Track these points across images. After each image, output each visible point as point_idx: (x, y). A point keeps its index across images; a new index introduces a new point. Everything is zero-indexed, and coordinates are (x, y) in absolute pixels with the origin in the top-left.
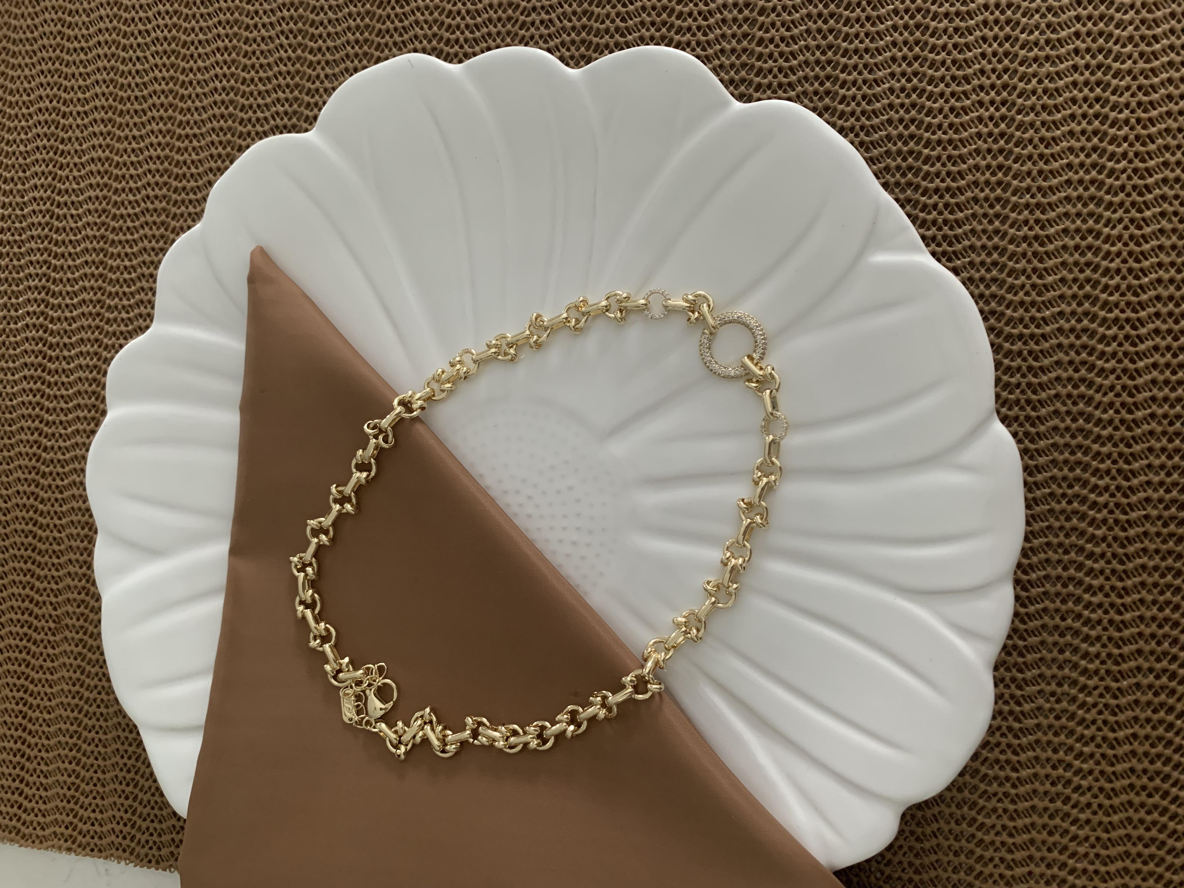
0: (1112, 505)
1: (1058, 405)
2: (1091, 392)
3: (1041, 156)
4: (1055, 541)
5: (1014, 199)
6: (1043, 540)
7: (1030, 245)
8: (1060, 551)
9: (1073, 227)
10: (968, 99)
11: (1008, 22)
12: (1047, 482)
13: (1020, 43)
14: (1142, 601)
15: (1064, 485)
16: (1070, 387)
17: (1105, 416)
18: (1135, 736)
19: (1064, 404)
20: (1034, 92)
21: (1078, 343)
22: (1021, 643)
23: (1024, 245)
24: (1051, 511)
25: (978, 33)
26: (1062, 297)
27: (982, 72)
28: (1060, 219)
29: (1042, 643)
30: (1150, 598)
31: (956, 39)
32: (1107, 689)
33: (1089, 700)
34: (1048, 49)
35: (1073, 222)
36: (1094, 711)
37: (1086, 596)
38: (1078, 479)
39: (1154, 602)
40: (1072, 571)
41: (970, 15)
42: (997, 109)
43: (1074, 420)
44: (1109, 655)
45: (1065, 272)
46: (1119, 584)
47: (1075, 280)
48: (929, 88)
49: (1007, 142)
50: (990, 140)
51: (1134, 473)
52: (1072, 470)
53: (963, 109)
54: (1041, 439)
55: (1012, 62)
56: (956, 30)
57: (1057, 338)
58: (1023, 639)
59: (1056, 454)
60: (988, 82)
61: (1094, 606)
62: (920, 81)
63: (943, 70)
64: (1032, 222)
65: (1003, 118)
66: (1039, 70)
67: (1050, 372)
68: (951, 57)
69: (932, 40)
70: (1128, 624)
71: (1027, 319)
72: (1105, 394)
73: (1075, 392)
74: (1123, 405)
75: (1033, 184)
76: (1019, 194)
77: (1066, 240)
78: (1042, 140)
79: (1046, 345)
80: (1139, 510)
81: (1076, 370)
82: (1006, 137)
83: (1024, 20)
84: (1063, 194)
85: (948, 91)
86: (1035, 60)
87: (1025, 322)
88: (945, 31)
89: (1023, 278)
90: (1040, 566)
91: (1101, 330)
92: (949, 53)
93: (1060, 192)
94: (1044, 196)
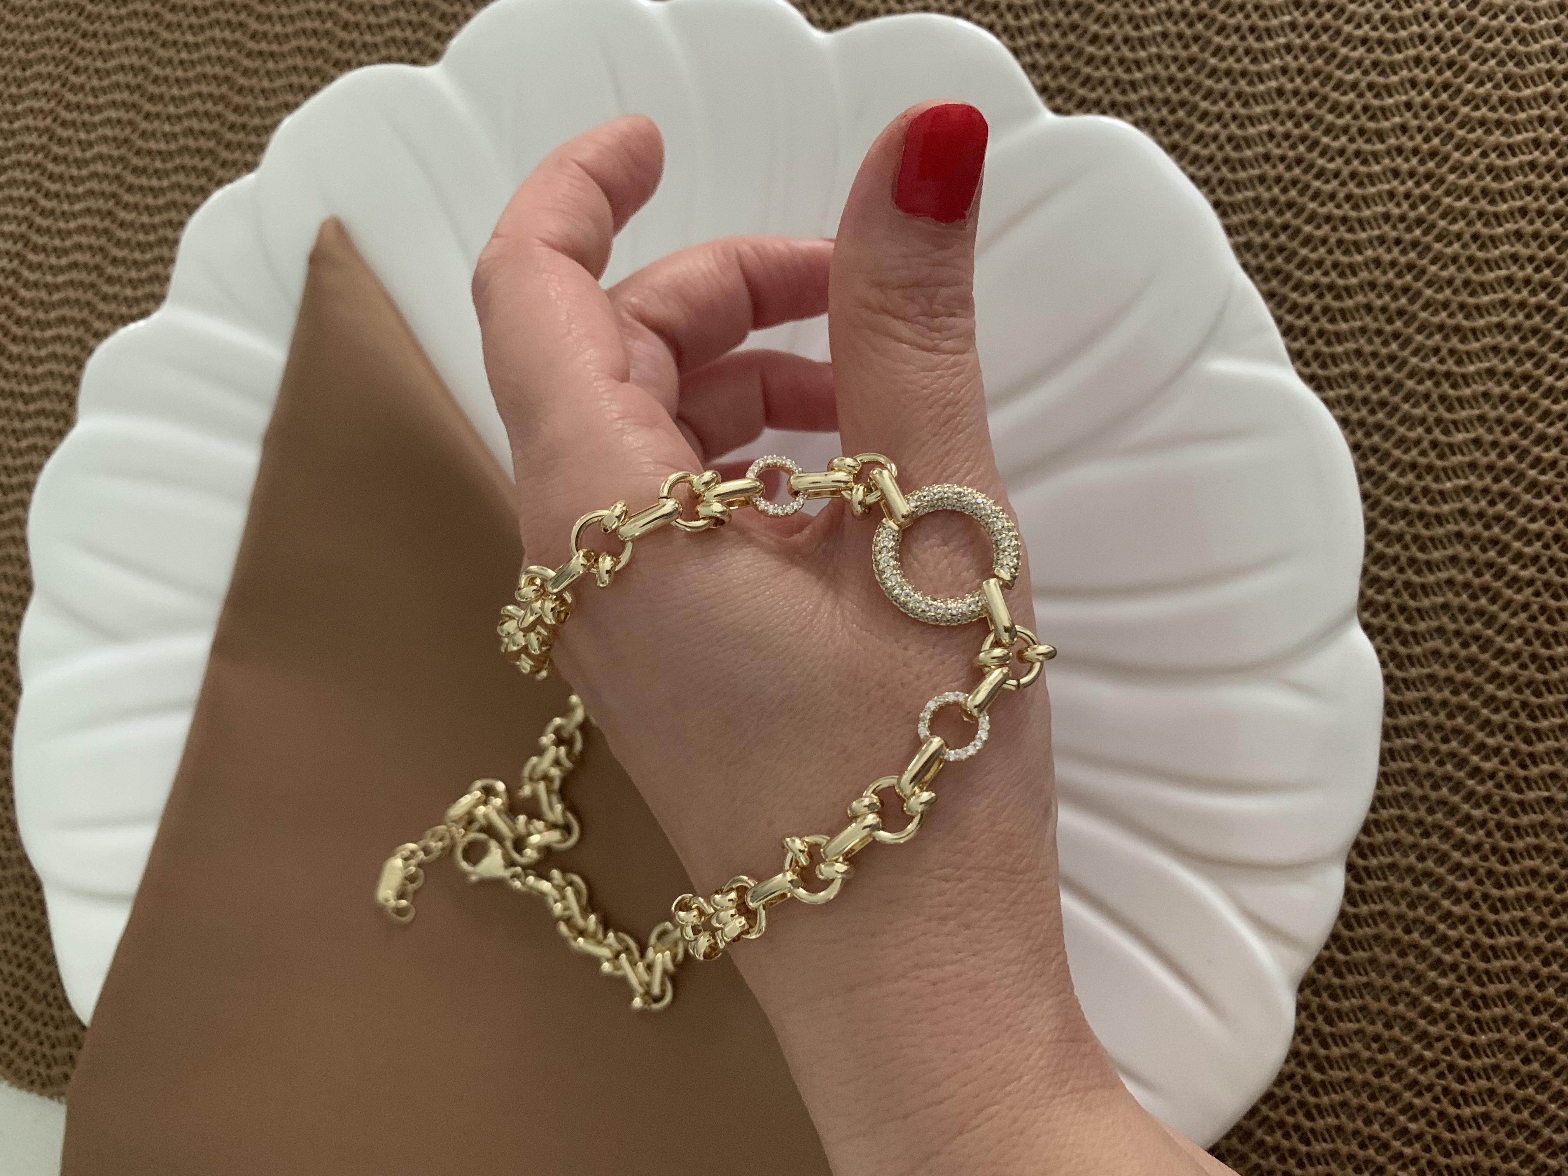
0: (1501, 775)
1: (1445, 619)
2: (1494, 608)
3: (1471, 260)
4: (1412, 815)
5: (1424, 315)
6: (1395, 812)
7: (1437, 384)
8: (1417, 831)
9: (1502, 368)
10: (1378, 163)
11: (1450, 64)
12: (1412, 729)
13: (1463, 96)
14: (1525, 922)
15: (1437, 736)
16: (1465, 596)
17: (1510, 646)
18: (1486, 1117)
19: (1454, 619)
20: (1473, 169)
21: (1486, 534)
22: (1342, 958)
23: (1429, 383)
24: (1413, 772)
25: (1405, 73)
26: (1473, 466)
27: (1404, 129)
28: (1486, 355)
29: (1373, 961)
30: (1537, 919)
31: (1373, 77)
32: (1457, 1042)
33: (1428, 1054)
34: (1501, 110)
35: (1504, 360)
36: (1432, 1072)
37: (1446, 903)
38: (1457, 731)
39: (1543, 926)
40: (1430, 863)
41: (1398, 46)
42: (1418, 184)
43: (1465, 645)
44: (1467, 994)
45: (1481, 431)
46: (1495, 893)
47: (1495, 444)
48: (1325, 140)
49: (1425, 233)
50: (1401, 226)
51: (1540, 735)
52: (1451, 716)
53: (1370, 176)
54: (1413, 665)
55: (1448, 121)
56: (1375, 64)
57: (1456, 523)
58: (1346, 952)
59: (1431, 690)
60: (1410, 144)
61: (1454, 919)
62: (1314, 128)
63: (1348, 117)
64: (1444, 352)
65: (1424, 198)
66: (1485, 137)
67: (1440, 570)
68: (1362, 101)
69: (1339, 73)
70: (1499, 953)
71: (1417, 490)
72: (1514, 614)
73: (1472, 605)
74: (1538, 633)
75: (1453, 297)
76: (1431, 309)
77: (1490, 384)
78: (1475, 237)
79: (1439, 531)
80: (1540, 789)
81: (1478, 574)
82: (1424, 226)
83: (1474, 65)
84: (1495, 319)
85: (1353, 147)
86: (1482, 122)
87: (1414, 493)
88: (1359, 63)
89: (1420, 430)
90: (1384, 849)
91: (1522, 521)
92: (1360, 95)
93: (1490, 315)
94: (1467, 317)
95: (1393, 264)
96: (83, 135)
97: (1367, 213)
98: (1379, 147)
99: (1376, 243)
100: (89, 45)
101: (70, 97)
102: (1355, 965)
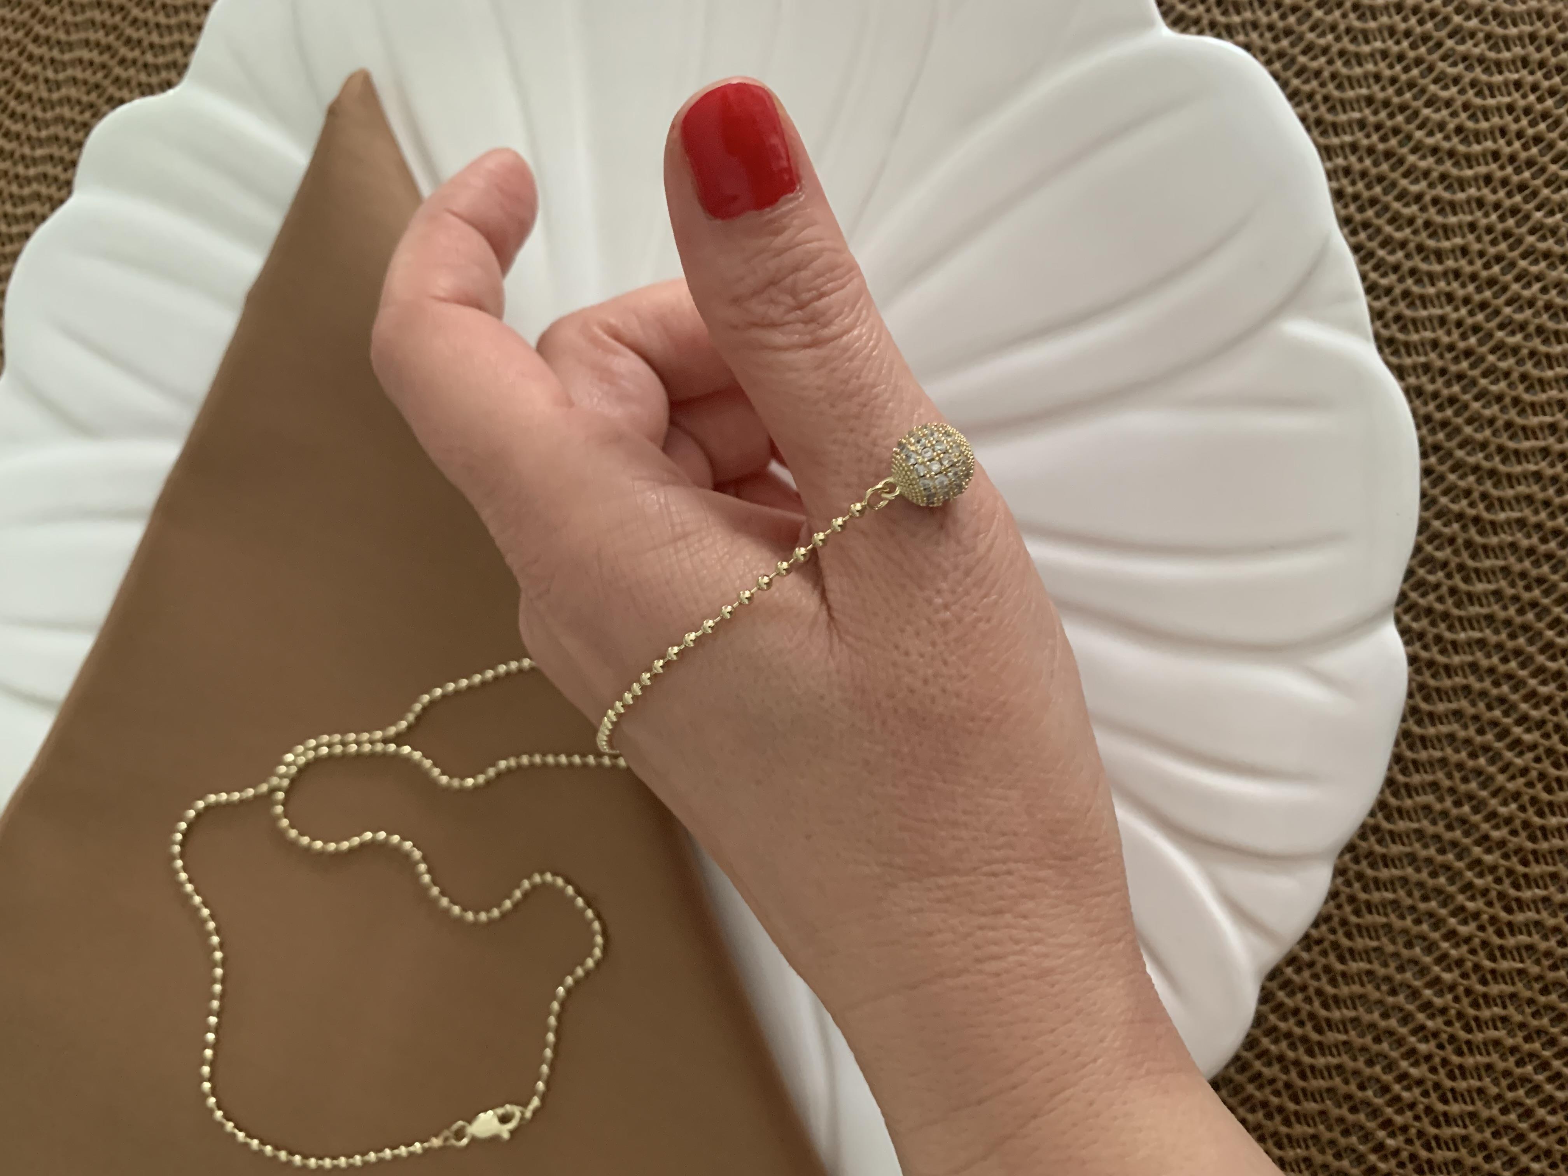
0: (1477, 941)
1: (1441, 775)
2: (1492, 769)
3: (1516, 401)
4: (1382, 971)
5: (1460, 453)
6: (1364, 966)
7: (1464, 528)
8: (1384, 988)
9: (1533, 519)
10: (1433, 285)
11: (1522, 187)
14: (1481, 1091)
15: (1417, 894)
16: (1464, 754)
17: (1503, 810)
19: (1450, 776)
20: (1531, 303)
21: (1494, 692)
22: (1291, 1106)
23: (1456, 526)
24: (1388, 927)
25: (1473, 191)
26: (1489, 618)
27: (1464, 251)
28: (1518, 503)
29: (1323, 1113)
30: (1494, 1090)
31: (1440, 191)
35: (1536, 512)
37: (1404, 1064)
38: (1439, 891)
39: (1499, 1098)
40: (1393, 1023)
41: (1470, 160)
42: (1471, 313)
43: (1458, 804)
44: (1413, 1157)
45: (1503, 583)
46: (1456, 1059)
47: (1516, 599)
48: (1381, 253)
49: (1473, 366)
50: (1449, 356)
51: (1521, 905)
52: (1433, 875)
53: (1422, 298)
54: (1401, 817)
55: (1511, 248)
56: (1443, 177)
57: (1465, 676)
58: (1297, 1101)
59: (1417, 846)
60: (1468, 269)
61: (1411, 1082)
62: (1370, 238)
63: (1408, 231)
64: (1476, 495)
65: (1476, 329)
66: (1547, 272)
67: (1442, 723)
68: (1425, 216)
69: (1404, 182)
70: (1451, 1120)
71: (1430, 637)
72: (1512, 778)
74: (1534, 800)
75: (1493, 439)
76: (1469, 448)
77: (1519, 535)
78: (1524, 377)
79: (1446, 683)
80: (1514, 960)
81: (1481, 732)
82: (1473, 359)
83: (1546, 192)
84: (1532, 467)
85: (1408, 265)
86: (1547, 255)
87: (1426, 640)
88: (1426, 174)
89: (1440, 574)
90: (1349, 1002)
91: (1533, 682)
92: (1423, 209)
93: (1528, 462)
94: (1504, 461)
95: (1435, 395)
96: (50, 74)
97: (1415, 337)
98: (1437, 268)
99: (1420, 371)
101: (39, 29)
102: (1305, 1117)
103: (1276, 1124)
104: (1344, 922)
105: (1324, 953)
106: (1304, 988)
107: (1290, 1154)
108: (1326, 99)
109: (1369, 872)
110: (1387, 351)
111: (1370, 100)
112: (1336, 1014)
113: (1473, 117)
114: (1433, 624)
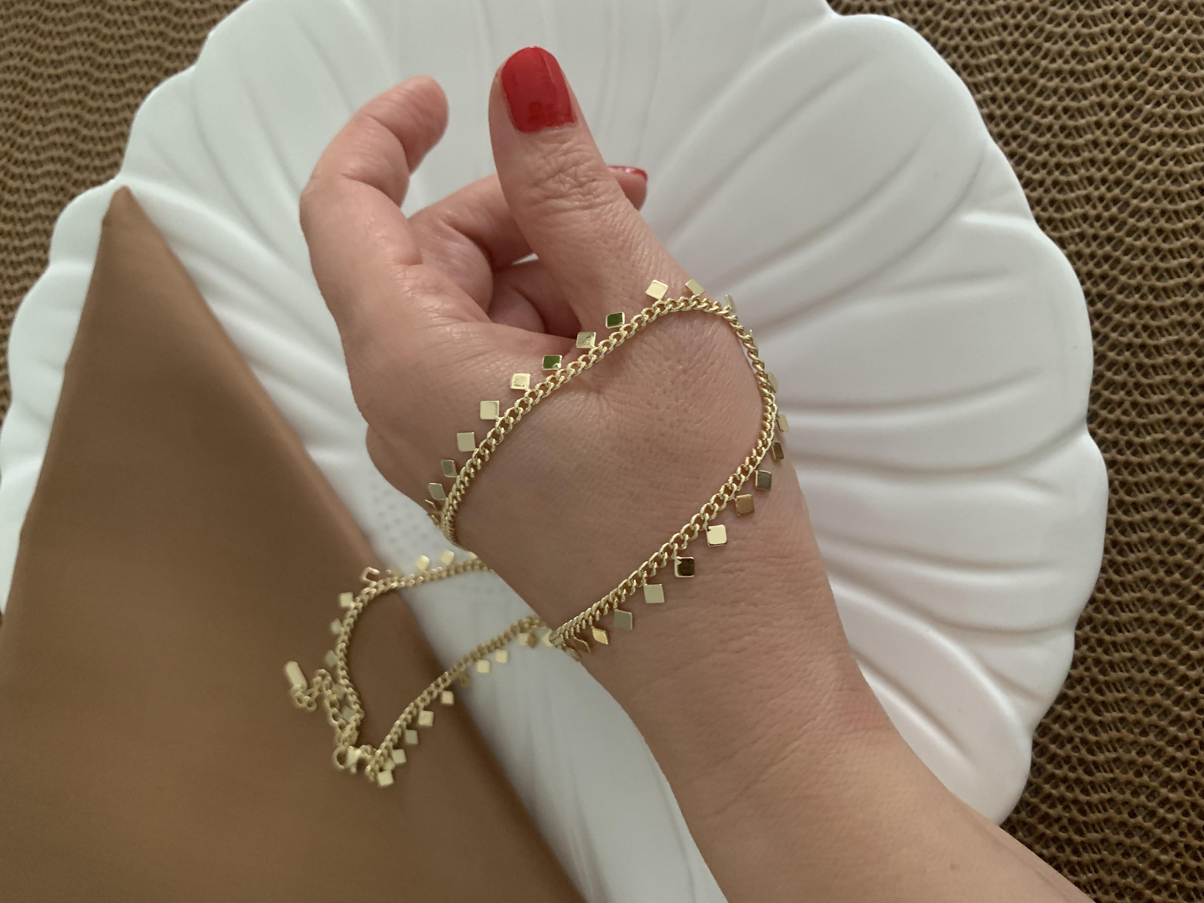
1: (1151, 551)
2: (1192, 541)
3: (1157, 251)
4: (1131, 717)
5: (1120, 297)
6: (1116, 714)
7: (1134, 354)
8: (1136, 730)
9: (1188, 339)
10: (1075, 173)
11: (1131, 89)
13: (1143, 115)
15: (1149, 650)
16: (1167, 532)
19: (1159, 551)
20: (1155, 174)
21: (1182, 479)
22: (1077, 838)
23: (1127, 354)
24: (1130, 680)
25: (1094, 98)
26: (1167, 422)
27: (1095, 144)
28: (1174, 328)
29: (1103, 841)
31: (1068, 102)
34: (1176, 126)
35: (1189, 333)
37: (1164, 791)
38: (1167, 645)
40: (1148, 758)
41: (1087, 75)
42: (1109, 189)
43: (1169, 573)
44: (1185, 867)
45: (1173, 393)
47: (1185, 403)
48: (1030, 155)
49: (1118, 229)
50: (1097, 224)
52: (1160, 633)
53: (1069, 184)
54: (1126, 590)
55: (1132, 135)
56: (1069, 91)
57: (1157, 470)
58: (1082, 834)
59: (1143, 611)
60: (1101, 157)
61: (1172, 805)
62: (1020, 146)
63: (1048, 136)
64: (1139, 327)
65: (1115, 201)
66: (1163, 149)
67: (1145, 510)
68: (1060, 122)
69: (1039, 100)
71: (1122, 443)
73: (1173, 539)
75: (1144, 282)
76: (1126, 292)
77: (1179, 353)
78: (1160, 231)
79: (1142, 478)
81: (1177, 512)
82: (1117, 224)
83: (1151, 89)
84: (1180, 299)
85: (1053, 161)
86: (1160, 136)
87: (1120, 447)
88: (1055, 91)
89: (1122, 393)
90: (1109, 746)
92: (1057, 118)
93: (1176, 296)
94: (1156, 298)
95: (1092, 256)
96: (28, 185)
97: (1068, 215)
98: (1076, 160)
99: (1077, 239)
100: (32, 113)
101: (18, 155)
102: (1090, 845)
103: (1068, 854)
104: (1094, 681)
105: (1083, 709)
106: (1071, 740)
107: (1083, 878)
108: (968, 48)
109: (1108, 638)
110: (1048, 228)
111: (1002, 44)
112: (1101, 757)
113: (1084, 43)
114: (1123, 433)
